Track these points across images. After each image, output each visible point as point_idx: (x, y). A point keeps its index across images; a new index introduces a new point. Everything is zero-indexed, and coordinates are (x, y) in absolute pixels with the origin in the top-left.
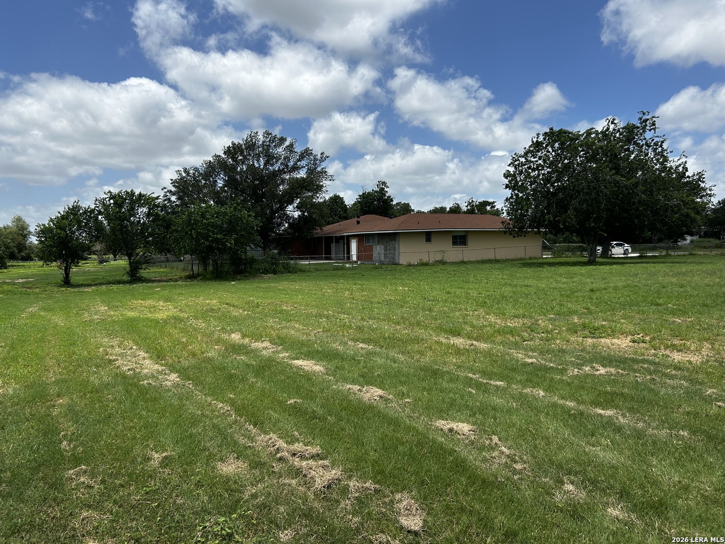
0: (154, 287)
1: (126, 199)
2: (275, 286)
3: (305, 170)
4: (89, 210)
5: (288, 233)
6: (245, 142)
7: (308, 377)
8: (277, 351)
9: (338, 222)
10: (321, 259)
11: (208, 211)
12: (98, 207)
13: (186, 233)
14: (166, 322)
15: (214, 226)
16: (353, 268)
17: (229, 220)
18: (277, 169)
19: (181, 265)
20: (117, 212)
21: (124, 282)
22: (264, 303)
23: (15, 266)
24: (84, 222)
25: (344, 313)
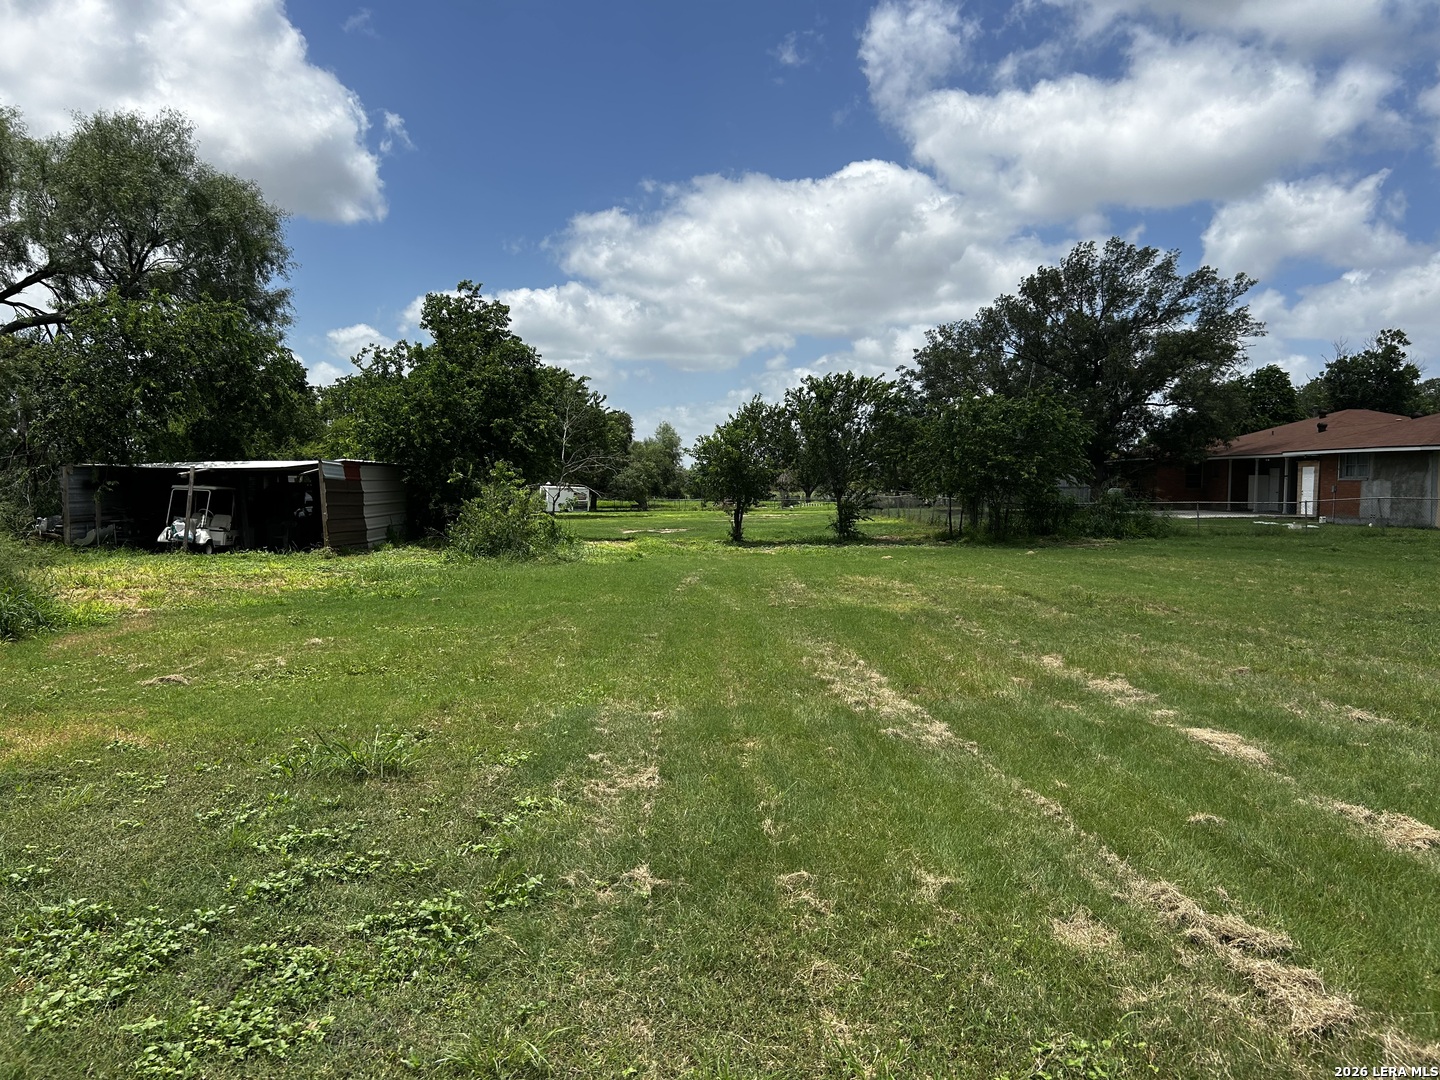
0: (879, 552)
1: (837, 390)
2: (1122, 564)
3: (1195, 316)
4: (777, 411)
5: (1148, 452)
6: (1065, 266)
7: (1232, 769)
8: (1146, 702)
9: (1269, 427)
10: (1222, 509)
11: (986, 409)
12: (790, 406)
13: (943, 452)
14: (911, 619)
15: (995, 436)
16: (1306, 533)
17: (1028, 425)
18: (1131, 315)
19: (927, 514)
20: (821, 414)
21: (828, 542)
22: (1104, 598)
23: (658, 506)
24: (768, 433)
25: (1298, 634)
